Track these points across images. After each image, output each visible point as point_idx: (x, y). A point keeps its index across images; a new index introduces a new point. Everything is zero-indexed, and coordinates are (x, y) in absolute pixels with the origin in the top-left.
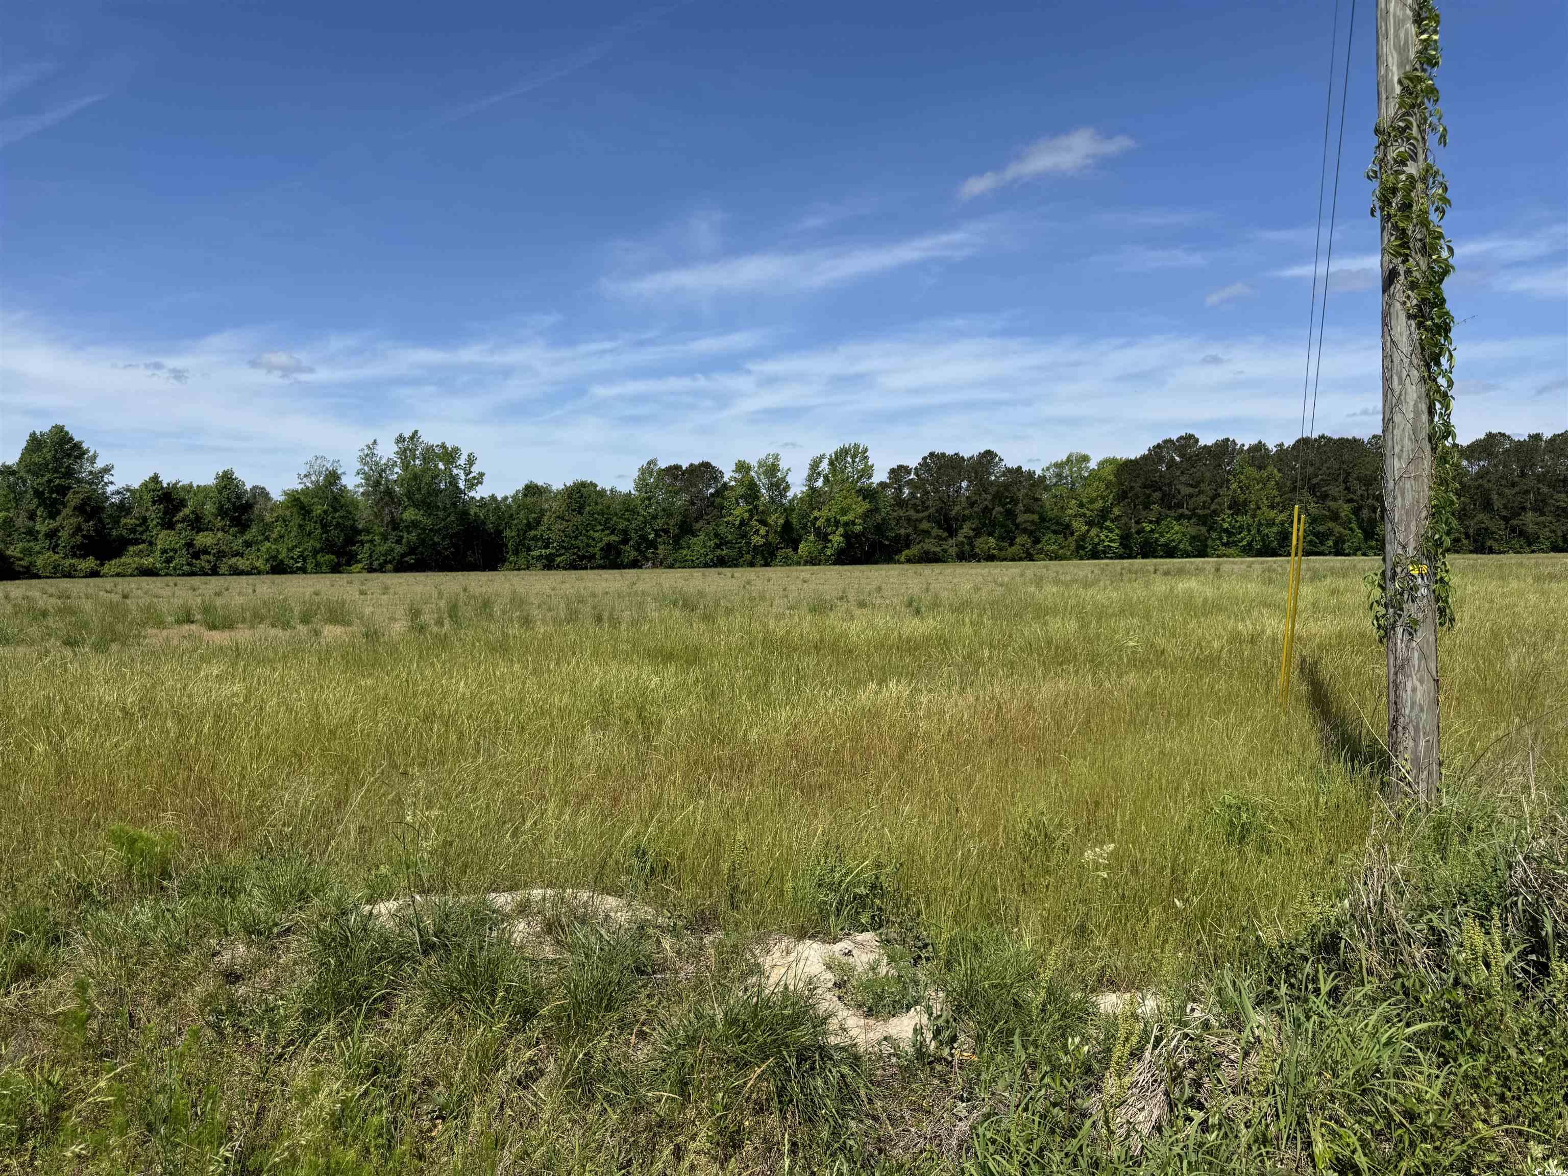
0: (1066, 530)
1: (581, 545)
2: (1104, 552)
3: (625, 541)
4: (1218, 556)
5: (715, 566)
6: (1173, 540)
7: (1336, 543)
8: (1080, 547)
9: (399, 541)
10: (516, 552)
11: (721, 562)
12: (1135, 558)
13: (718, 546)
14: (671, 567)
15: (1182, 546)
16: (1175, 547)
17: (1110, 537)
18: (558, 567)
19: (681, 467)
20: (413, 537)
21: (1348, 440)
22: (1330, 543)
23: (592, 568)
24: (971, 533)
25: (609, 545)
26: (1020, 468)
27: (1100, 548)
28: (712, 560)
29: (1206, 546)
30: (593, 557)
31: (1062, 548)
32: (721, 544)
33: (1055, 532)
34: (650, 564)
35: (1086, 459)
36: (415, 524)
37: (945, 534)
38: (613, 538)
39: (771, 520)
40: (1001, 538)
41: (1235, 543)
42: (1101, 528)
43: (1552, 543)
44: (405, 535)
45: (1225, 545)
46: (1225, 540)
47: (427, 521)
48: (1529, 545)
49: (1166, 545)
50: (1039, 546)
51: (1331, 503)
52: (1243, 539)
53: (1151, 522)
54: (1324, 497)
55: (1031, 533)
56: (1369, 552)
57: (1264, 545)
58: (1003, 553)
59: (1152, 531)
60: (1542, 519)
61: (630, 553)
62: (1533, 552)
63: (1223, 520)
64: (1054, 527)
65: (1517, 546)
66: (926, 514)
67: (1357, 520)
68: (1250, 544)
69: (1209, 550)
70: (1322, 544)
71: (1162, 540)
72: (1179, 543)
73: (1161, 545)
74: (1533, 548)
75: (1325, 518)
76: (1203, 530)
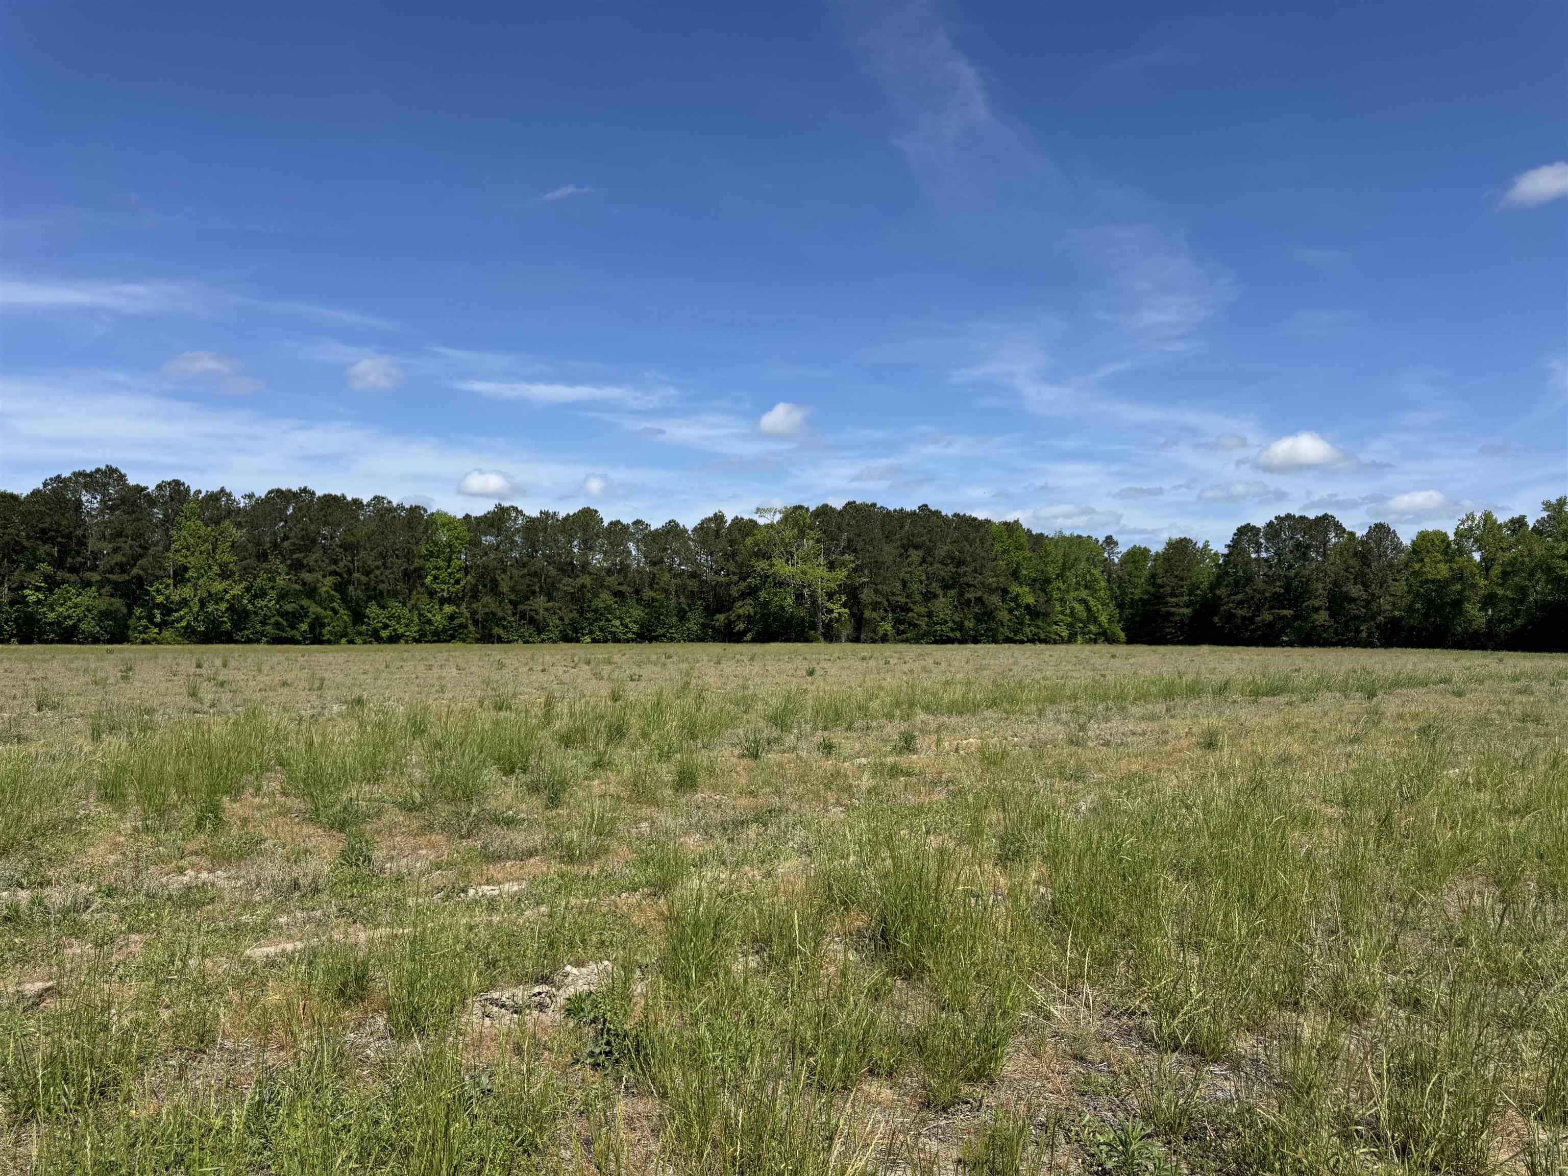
4: (144, 642)
6: (69, 617)
7: (312, 626)
15: (84, 626)
16: (74, 627)
21: (334, 498)
22: (304, 627)
29: (126, 627)
41: (171, 624)
43: (561, 632)
45: (159, 626)
46: (157, 619)
48: (539, 634)
49: (59, 624)
51: (306, 575)
52: (181, 618)
53: (38, 589)
54: (298, 566)
56: (358, 639)
57: (212, 628)
59: (39, 602)
60: (551, 604)
62: (543, 641)
63: (158, 591)
65: (526, 634)
67: (343, 598)
68: (192, 626)
69: (130, 633)
70: (292, 627)
71: (51, 616)
72: (79, 621)
73: (51, 624)
74: (543, 636)
75: (297, 594)
76: (118, 603)
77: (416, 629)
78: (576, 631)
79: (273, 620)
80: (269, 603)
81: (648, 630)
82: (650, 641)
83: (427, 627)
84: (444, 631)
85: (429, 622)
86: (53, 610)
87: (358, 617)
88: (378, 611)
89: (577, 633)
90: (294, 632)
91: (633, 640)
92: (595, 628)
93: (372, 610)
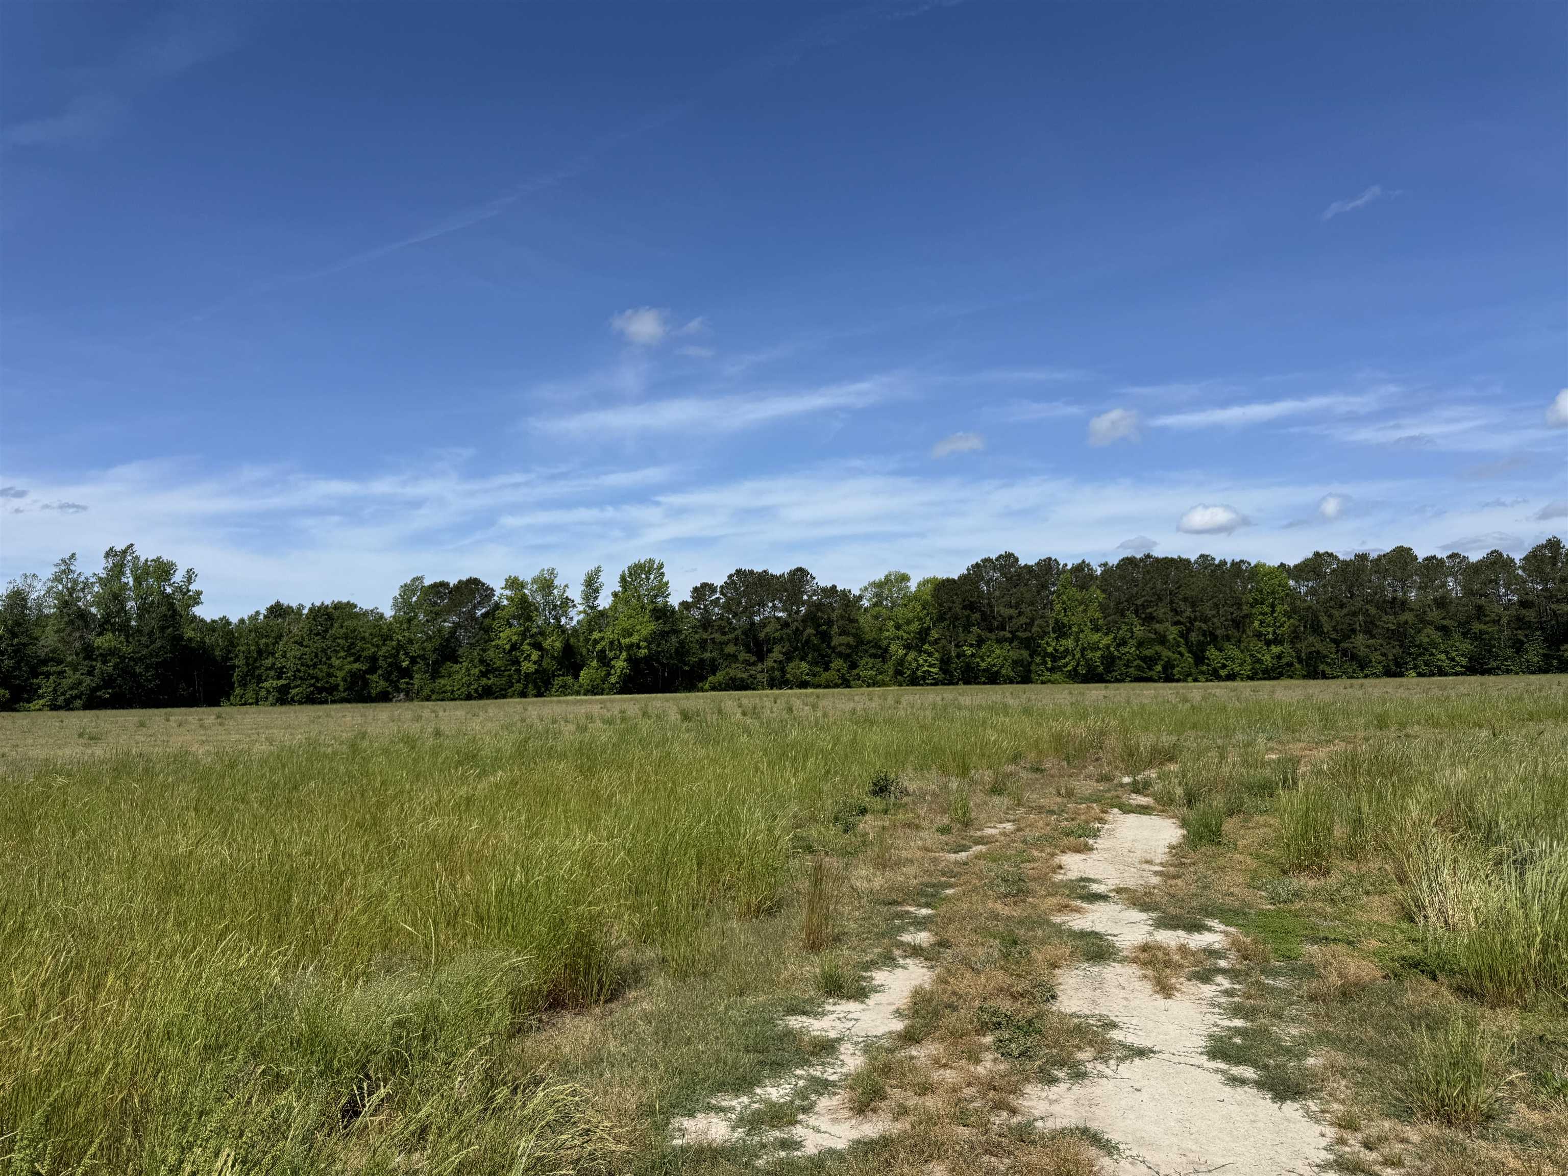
0: (883, 654)
1: (320, 675)
2: (924, 678)
3: (373, 670)
4: (1043, 683)
5: (480, 697)
6: (994, 665)
7: (1165, 668)
8: (898, 673)
9: (90, 673)
10: (244, 685)
11: (487, 693)
12: (957, 684)
13: (484, 674)
14: (428, 699)
15: (1004, 671)
16: (997, 672)
17: (928, 663)
18: (292, 702)
19: (448, 584)
20: (109, 667)
21: (1172, 559)
22: (1159, 668)
23: (333, 702)
24: (781, 657)
25: (352, 674)
26: (834, 587)
27: (919, 673)
28: (476, 690)
29: (1030, 671)
30: (335, 688)
31: (881, 673)
32: (488, 671)
33: (874, 656)
34: (402, 696)
35: (904, 578)
36: (112, 652)
37: (753, 659)
38: (356, 666)
39: (546, 644)
40: (814, 663)
41: (1060, 669)
42: (920, 652)
43: (1384, 666)
44: (99, 665)
45: (1051, 670)
46: (1049, 665)
47: (126, 649)
48: (1362, 670)
49: (986, 670)
50: (855, 671)
51: (1157, 626)
52: (1066, 665)
53: (971, 645)
54: (1150, 618)
55: (846, 657)
56: (1200, 677)
57: (1089, 671)
58: (817, 679)
59: (973, 655)
60: (1371, 641)
61: (377, 683)
62: (1366, 676)
63: (1047, 643)
64: (872, 651)
65: (1350, 670)
66: (731, 636)
67: (1187, 643)
68: (1075, 669)
69: (1032, 676)
70: (1151, 669)
71: (983, 665)
72: (1001, 668)
73: (984, 670)
74: (1366, 672)
75: (1151, 642)
76: (1025, 654)
77: (1249, 667)
78: (1398, 665)
79: (1135, 663)
80: (1130, 649)
81: (1479, 663)
82: (1482, 674)
83: (1257, 666)
84: (1273, 669)
85: (1259, 661)
86: (983, 660)
87: (1200, 659)
88: (1217, 653)
89: (1401, 668)
90: (1150, 673)
91: (1463, 674)
92: (1420, 662)
93: (1212, 652)
